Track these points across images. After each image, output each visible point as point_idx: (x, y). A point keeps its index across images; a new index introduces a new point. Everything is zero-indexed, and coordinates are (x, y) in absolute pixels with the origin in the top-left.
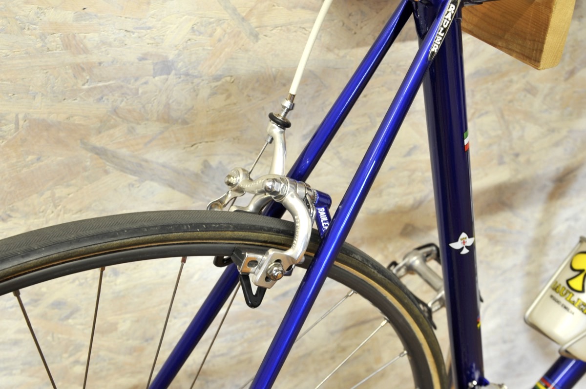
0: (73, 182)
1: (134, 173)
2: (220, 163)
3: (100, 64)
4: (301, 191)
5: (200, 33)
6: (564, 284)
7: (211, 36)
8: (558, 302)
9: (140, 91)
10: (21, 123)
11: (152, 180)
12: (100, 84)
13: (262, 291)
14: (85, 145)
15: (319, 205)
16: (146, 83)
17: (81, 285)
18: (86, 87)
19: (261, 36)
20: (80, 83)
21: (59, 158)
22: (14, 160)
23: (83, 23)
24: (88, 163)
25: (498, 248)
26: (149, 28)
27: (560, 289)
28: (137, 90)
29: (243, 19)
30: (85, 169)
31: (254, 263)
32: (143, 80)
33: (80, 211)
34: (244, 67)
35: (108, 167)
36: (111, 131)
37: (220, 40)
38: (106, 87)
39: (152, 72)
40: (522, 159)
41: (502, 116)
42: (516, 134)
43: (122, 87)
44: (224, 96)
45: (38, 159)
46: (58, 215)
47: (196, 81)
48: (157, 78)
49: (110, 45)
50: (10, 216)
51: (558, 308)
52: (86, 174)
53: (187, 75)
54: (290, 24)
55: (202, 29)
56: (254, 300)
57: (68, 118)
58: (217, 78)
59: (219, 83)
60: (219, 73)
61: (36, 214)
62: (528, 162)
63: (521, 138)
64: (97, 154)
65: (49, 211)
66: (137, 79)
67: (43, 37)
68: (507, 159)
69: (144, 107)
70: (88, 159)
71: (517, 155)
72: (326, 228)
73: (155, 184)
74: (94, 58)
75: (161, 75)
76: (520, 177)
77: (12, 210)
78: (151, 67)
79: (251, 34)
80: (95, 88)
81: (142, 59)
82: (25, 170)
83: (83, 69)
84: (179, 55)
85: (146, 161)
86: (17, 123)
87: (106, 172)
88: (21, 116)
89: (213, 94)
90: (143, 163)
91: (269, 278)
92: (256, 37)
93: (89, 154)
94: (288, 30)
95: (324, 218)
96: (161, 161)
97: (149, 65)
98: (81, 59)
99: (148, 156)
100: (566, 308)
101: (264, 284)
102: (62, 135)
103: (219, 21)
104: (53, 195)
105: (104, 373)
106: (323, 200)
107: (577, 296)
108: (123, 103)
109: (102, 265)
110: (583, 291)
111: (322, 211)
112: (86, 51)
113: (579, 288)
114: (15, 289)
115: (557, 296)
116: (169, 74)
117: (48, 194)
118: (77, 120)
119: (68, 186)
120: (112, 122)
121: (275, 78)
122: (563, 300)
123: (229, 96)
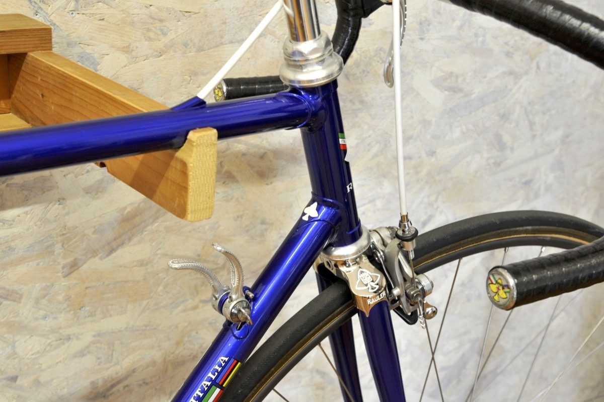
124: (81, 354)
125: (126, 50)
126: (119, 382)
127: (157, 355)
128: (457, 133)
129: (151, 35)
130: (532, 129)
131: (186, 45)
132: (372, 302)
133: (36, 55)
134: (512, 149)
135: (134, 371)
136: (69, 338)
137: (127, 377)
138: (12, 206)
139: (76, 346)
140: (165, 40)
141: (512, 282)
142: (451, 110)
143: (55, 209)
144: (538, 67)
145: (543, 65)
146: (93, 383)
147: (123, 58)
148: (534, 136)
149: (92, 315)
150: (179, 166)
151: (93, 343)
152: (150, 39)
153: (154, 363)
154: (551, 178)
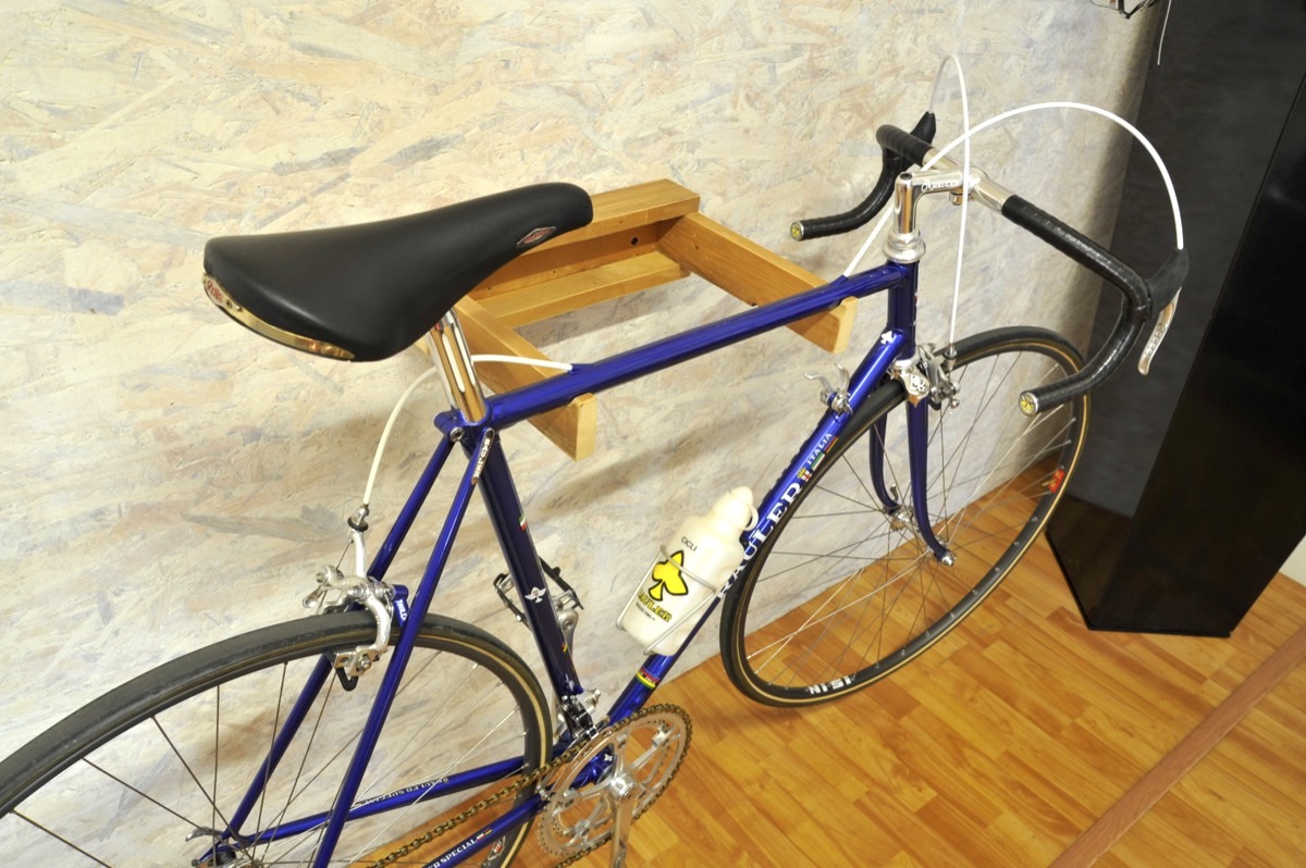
0: (178, 550)
1: (235, 531)
2: (319, 505)
3: (191, 446)
4: (380, 591)
5: (285, 399)
6: (647, 593)
7: (296, 399)
8: (642, 610)
9: (232, 460)
10: (123, 510)
11: (254, 533)
12: (194, 463)
13: (355, 679)
14: (186, 518)
15: (398, 597)
16: (238, 452)
17: (196, 636)
18: (181, 467)
19: (345, 389)
20: (174, 466)
21: (162, 533)
22: (121, 543)
23: (173, 415)
24: (190, 532)
25: (619, 523)
26: (235, 406)
27: (644, 597)
28: (230, 460)
29: (326, 378)
30: (188, 537)
31: (344, 659)
32: (235, 450)
33: (188, 573)
34: (332, 418)
35: (209, 532)
36: (209, 500)
37: (305, 401)
38: (199, 464)
39: (242, 442)
40: (631, 440)
41: (604, 406)
42: (621, 419)
43: (214, 461)
44: (315, 448)
45: (143, 538)
46: (167, 581)
47: (286, 440)
48: (248, 446)
49: (200, 428)
50: (123, 590)
51: (643, 615)
52: (189, 541)
53: (276, 437)
54: (373, 372)
55: (286, 396)
56: (349, 685)
57: (167, 498)
58: (307, 434)
59: (309, 437)
60: (307, 429)
61: (146, 584)
62: (638, 440)
63: (627, 421)
64: (197, 522)
65: (158, 579)
66: (227, 451)
67: (136, 435)
68: (615, 443)
69: (238, 473)
70: (189, 528)
71: (625, 437)
72: (404, 619)
73: (256, 537)
74: (185, 442)
75: (250, 442)
76: (632, 455)
77: (124, 585)
78: (241, 438)
79: (335, 388)
80: (190, 467)
81: (232, 432)
82: (131, 549)
83: (176, 454)
84: (266, 422)
85: (246, 518)
86: (120, 512)
87: (208, 536)
88: (123, 505)
89: (304, 447)
90: (243, 521)
91: (360, 669)
92: (341, 390)
93: (190, 524)
94: (373, 378)
95: (402, 609)
96: (260, 515)
97: (238, 436)
98: (173, 445)
99: (247, 514)
100: (648, 615)
101: (355, 674)
102: (162, 512)
103: (302, 385)
104: (161, 565)
105: (231, 708)
106: (401, 592)
107: (657, 603)
108: (217, 474)
109: (217, 684)
110: (661, 599)
111: (400, 603)
112: (177, 438)
113: (659, 597)
114: (152, 715)
115: (641, 604)
116: (258, 439)
117: (155, 565)
118: (175, 497)
119: (174, 554)
120: (209, 492)
121: (364, 422)
122: (645, 608)
123: (319, 447)
124: (665, 420)
125: (723, 194)
126: (685, 440)
127: (710, 420)
128: (938, 233)
129: (740, 181)
130: (994, 224)
131: (760, 185)
132: (920, 398)
133: (690, 217)
134: (977, 242)
135: (694, 432)
136: (659, 409)
137: (690, 436)
138: (641, 315)
139: (664, 413)
140: (747, 184)
141: (1035, 400)
142: (935, 214)
143: (665, 314)
144: (1004, 173)
145: (1008, 171)
146: (669, 441)
147: (719, 200)
148: (995, 230)
149: (675, 391)
150: (831, 320)
151: (674, 411)
152: (739, 184)
153: (707, 426)
154: (1003, 265)
